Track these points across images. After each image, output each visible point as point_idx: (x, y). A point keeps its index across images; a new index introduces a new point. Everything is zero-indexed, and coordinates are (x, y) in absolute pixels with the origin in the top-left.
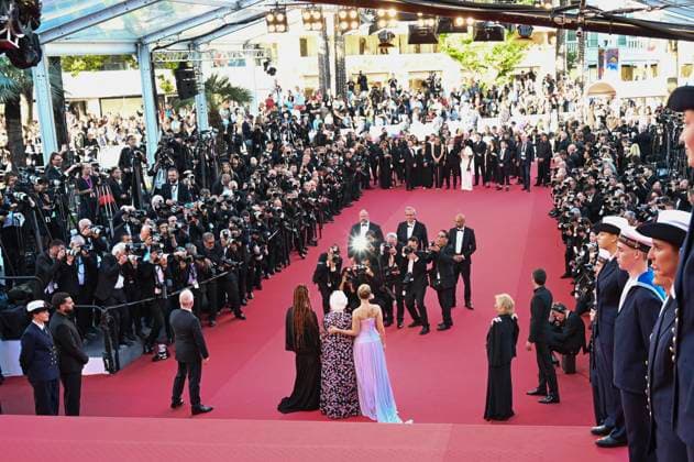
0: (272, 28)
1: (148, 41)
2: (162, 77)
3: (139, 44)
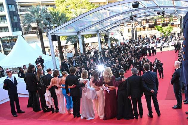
0: (121, 26)
2: (102, 38)
3: (98, 32)
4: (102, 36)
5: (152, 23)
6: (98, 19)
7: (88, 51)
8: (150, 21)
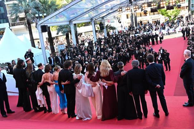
0: (119, 12)
1: (93, 18)
2: (97, 26)
3: (92, 19)
4: (97, 24)
5: (155, 7)
6: (92, 6)
7: (82, 41)
8: (152, 4)
